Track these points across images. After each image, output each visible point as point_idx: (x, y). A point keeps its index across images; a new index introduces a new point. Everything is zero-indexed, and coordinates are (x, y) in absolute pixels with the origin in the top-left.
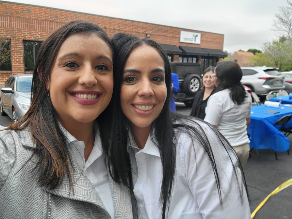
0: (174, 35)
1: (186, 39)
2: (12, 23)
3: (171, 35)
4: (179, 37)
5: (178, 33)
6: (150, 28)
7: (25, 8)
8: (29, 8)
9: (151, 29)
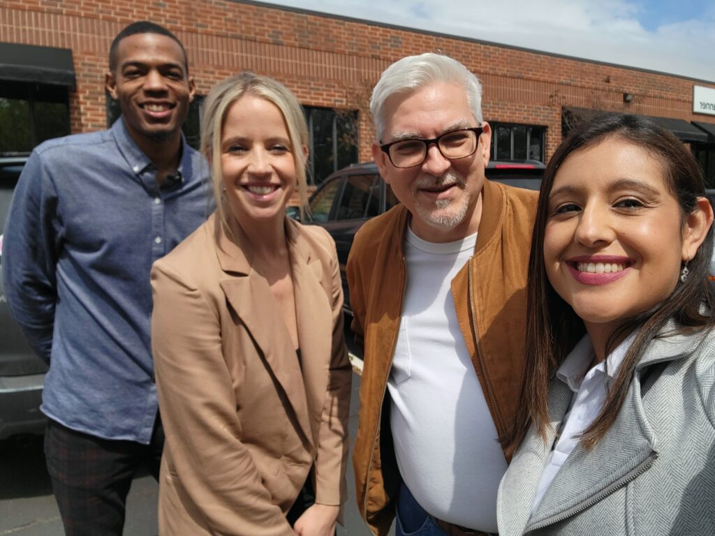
0: (681, 96)
1: (704, 105)
2: (363, 70)
3: (674, 96)
4: (690, 99)
5: (687, 92)
6: (632, 79)
7: (389, 34)
8: (396, 35)
9: (634, 81)
